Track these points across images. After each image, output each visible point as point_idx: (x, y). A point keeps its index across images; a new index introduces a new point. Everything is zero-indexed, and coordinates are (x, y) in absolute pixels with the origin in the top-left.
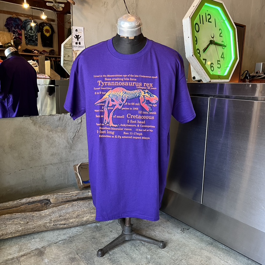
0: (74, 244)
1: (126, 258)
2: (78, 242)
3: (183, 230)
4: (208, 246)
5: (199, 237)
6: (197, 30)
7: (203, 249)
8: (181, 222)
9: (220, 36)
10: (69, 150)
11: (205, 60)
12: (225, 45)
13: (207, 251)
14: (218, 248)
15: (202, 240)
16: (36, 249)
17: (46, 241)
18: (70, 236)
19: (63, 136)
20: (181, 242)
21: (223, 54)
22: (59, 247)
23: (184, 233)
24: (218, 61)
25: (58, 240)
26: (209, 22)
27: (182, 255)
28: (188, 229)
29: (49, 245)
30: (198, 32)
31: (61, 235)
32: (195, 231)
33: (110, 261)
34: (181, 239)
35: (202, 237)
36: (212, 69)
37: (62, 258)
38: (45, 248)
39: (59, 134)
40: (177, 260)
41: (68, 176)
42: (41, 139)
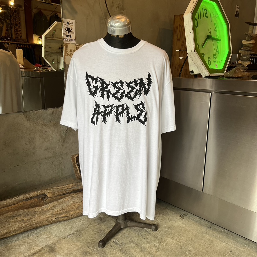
0: (83, 238)
1: (135, 247)
2: (86, 236)
3: (182, 216)
4: (208, 230)
5: (198, 222)
7: (204, 233)
8: (179, 209)
13: (208, 235)
14: (217, 231)
15: (201, 225)
16: (46, 246)
17: (54, 237)
18: (77, 230)
20: (183, 228)
22: (69, 242)
23: (183, 219)
25: (66, 235)
27: (187, 240)
28: (186, 215)
29: (59, 241)
31: (67, 230)
32: (193, 216)
33: (122, 252)
34: (182, 225)
35: (201, 221)
37: (74, 253)
38: (55, 245)
39: (53, 128)
40: (183, 245)
41: (62, 170)
42: (35, 135)
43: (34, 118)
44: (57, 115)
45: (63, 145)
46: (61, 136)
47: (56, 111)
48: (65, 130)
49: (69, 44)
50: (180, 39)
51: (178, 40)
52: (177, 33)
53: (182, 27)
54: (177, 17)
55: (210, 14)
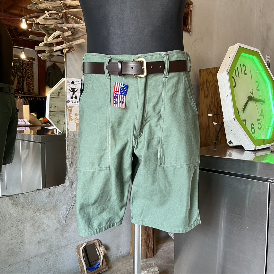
6: (234, 85)
9: (257, 90)
10: (60, 233)
19: (53, 216)
24: (258, 120)
26: (244, 74)
36: (253, 132)
39: (48, 213)
41: (59, 269)
42: (25, 224)
43: (24, 202)
44: (55, 196)
45: (62, 235)
46: (60, 223)
47: (54, 191)
48: (65, 215)
49: (74, 107)
50: (208, 95)
51: (206, 97)
52: (204, 88)
53: (209, 83)
54: (203, 71)
55: (250, 70)
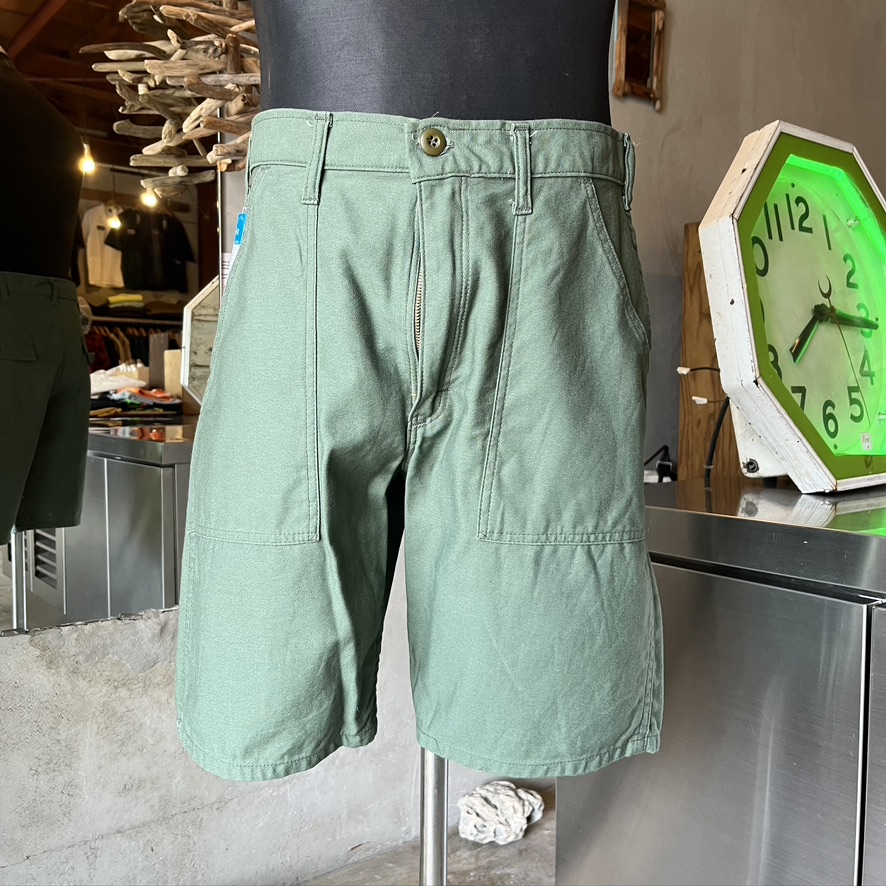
6: (761, 268)
9: (850, 285)
11: (801, 390)
12: (870, 319)
21: (866, 358)
24: (851, 390)
26: (802, 229)
30: (763, 273)
36: (832, 429)
39: (157, 693)
41: (194, 878)
42: (79, 727)
43: (77, 655)
